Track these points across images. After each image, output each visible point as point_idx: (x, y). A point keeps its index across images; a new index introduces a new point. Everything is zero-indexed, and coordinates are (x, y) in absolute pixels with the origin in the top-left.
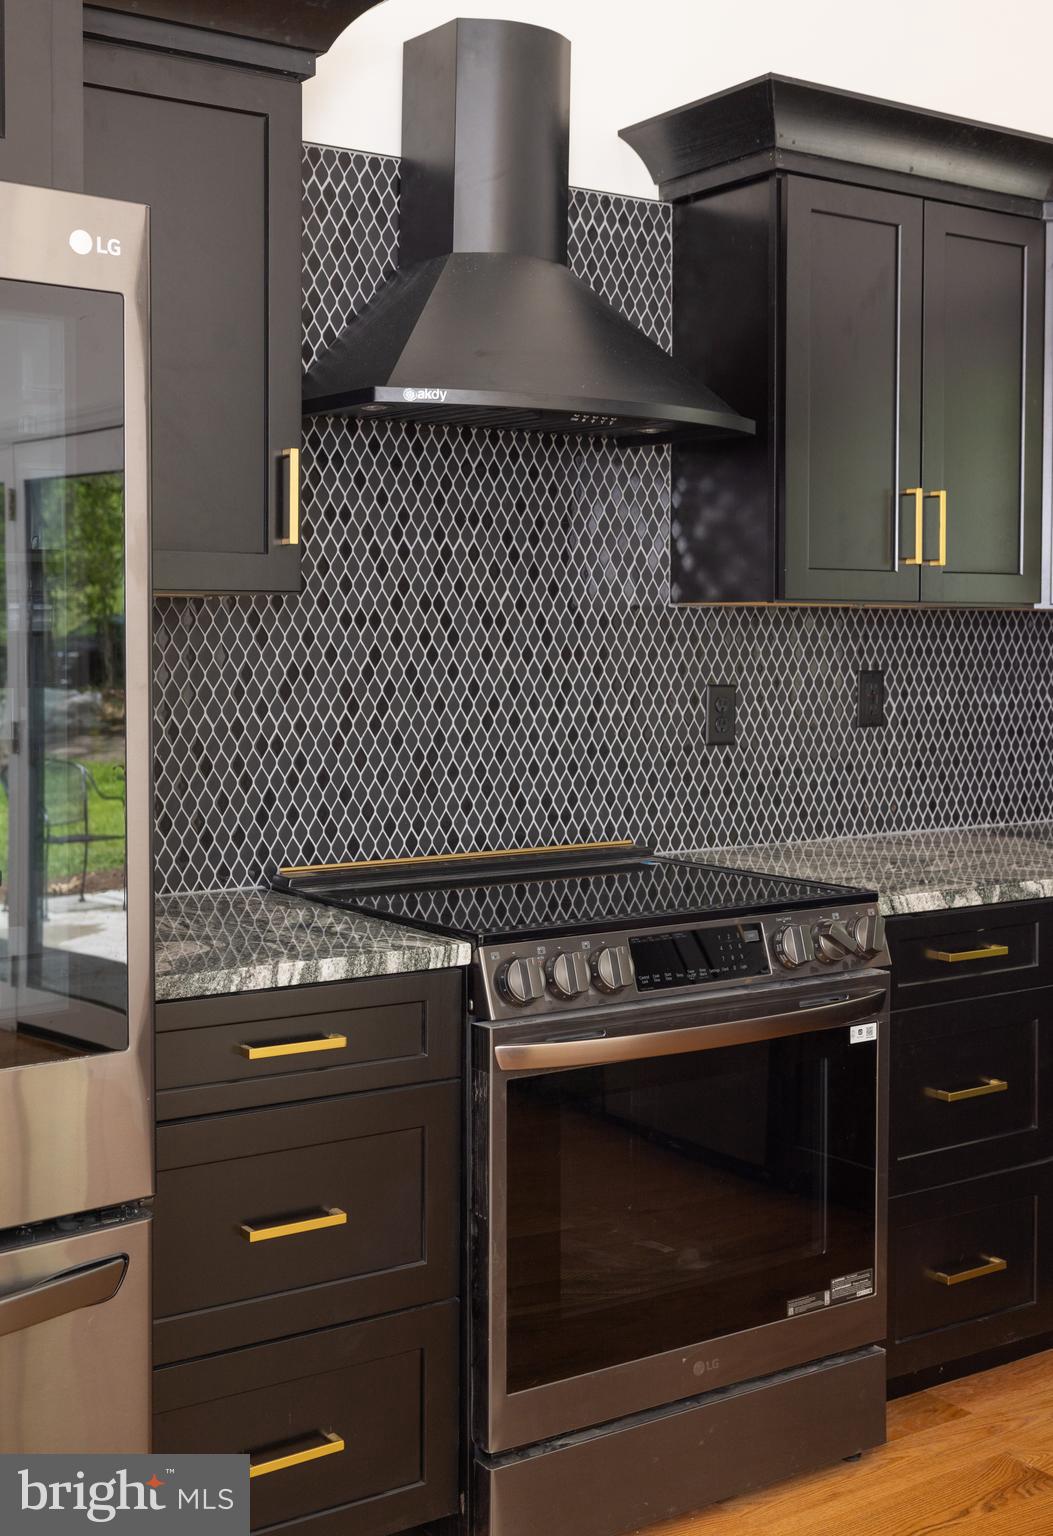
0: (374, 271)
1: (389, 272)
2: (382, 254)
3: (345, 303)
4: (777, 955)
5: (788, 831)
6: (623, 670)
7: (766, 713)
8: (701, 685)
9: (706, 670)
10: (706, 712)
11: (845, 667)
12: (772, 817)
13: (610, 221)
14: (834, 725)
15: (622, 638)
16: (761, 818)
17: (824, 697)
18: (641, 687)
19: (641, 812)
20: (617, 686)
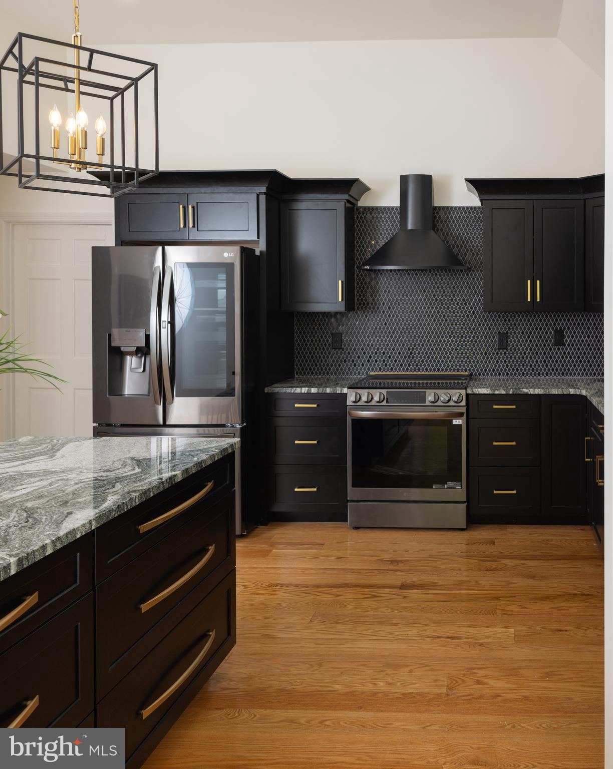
6: (470, 328)
7: (519, 341)
8: (495, 333)
9: (497, 329)
10: (497, 340)
11: (549, 329)
12: (521, 370)
13: (465, 213)
14: (545, 345)
15: (470, 320)
16: (517, 370)
17: (541, 337)
18: (476, 333)
19: (476, 366)
20: (468, 333)
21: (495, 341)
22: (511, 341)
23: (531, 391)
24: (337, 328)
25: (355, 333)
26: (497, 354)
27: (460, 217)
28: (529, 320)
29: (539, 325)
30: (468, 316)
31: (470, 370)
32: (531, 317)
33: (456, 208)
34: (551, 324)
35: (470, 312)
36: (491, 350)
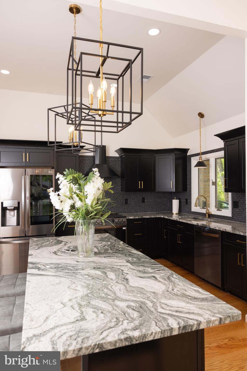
0: (91, 165)
1: (92, 165)
2: (92, 164)
3: (88, 168)
4: (115, 221)
5: (134, 212)
6: (116, 198)
7: (131, 201)
8: (124, 199)
9: (124, 197)
11: (140, 197)
12: (132, 211)
13: (114, 159)
14: (139, 203)
15: (116, 195)
16: (131, 211)
17: (138, 200)
18: (118, 199)
19: (118, 210)
20: (115, 199)
21: (124, 202)
22: (129, 201)
23: (146, 217)
26: (124, 206)
27: (112, 160)
28: (134, 195)
29: (137, 196)
31: (116, 212)
32: (135, 193)
33: (111, 157)
34: (141, 196)
35: (116, 192)
36: (123, 204)
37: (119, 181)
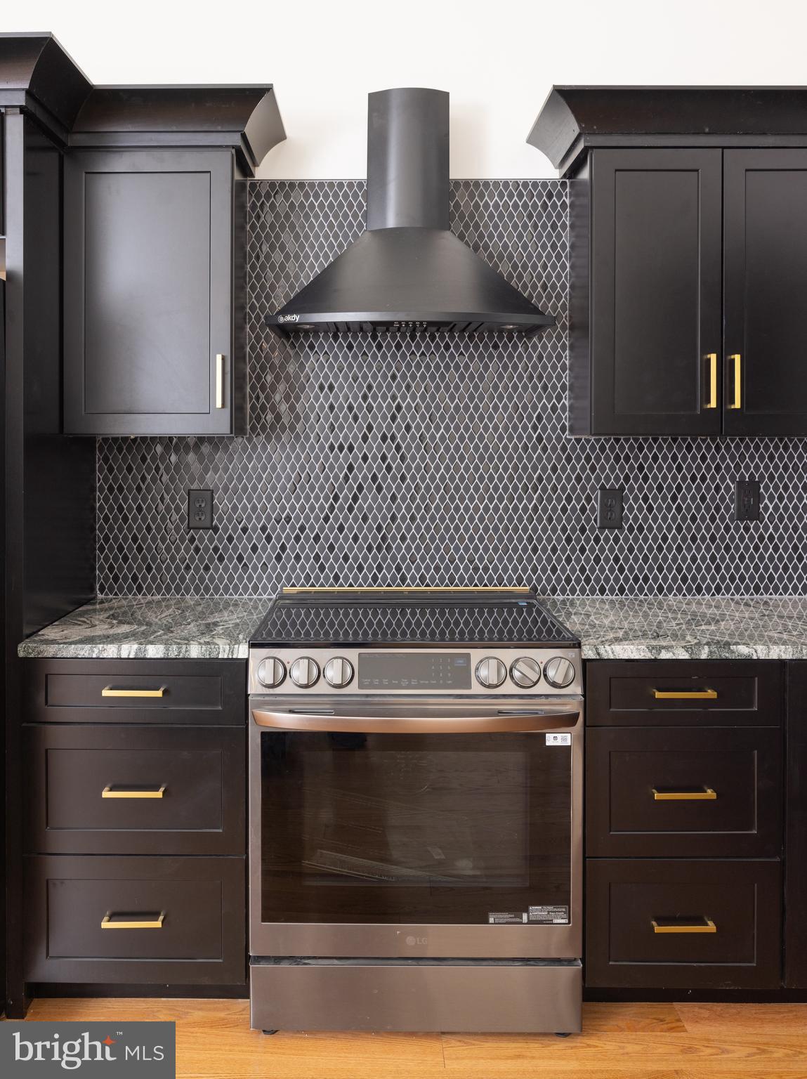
0: (346, 236)
6: (530, 478)
7: (650, 509)
8: (593, 489)
9: (598, 479)
10: (597, 507)
11: (723, 479)
12: (656, 579)
13: (520, 196)
14: (713, 519)
15: (530, 458)
16: (646, 579)
17: (703, 499)
18: (545, 489)
19: (544, 570)
20: (525, 489)
21: (593, 510)
22: (631, 509)
24: (202, 479)
25: (245, 489)
26: (597, 540)
28: (675, 458)
29: (699, 468)
30: (525, 448)
31: (529, 580)
32: (680, 448)
34: (728, 468)
35: (530, 438)
36: (583, 530)
37: (559, 357)
